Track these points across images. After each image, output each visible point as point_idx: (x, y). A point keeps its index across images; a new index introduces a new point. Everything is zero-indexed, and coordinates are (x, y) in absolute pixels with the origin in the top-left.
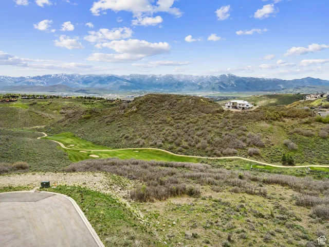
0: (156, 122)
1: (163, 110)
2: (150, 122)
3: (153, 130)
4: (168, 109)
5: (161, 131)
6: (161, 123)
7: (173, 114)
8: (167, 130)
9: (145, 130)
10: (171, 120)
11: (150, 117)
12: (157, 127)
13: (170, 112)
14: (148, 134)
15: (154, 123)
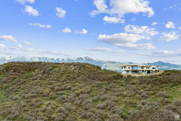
0: (26, 96)
1: (33, 80)
2: (17, 96)
3: (25, 106)
4: (41, 78)
5: (38, 107)
6: (35, 97)
7: (50, 84)
8: (47, 106)
9: (11, 107)
10: (50, 92)
11: (15, 90)
12: (30, 102)
13: (45, 82)
14: (17, 113)
15: (24, 97)
